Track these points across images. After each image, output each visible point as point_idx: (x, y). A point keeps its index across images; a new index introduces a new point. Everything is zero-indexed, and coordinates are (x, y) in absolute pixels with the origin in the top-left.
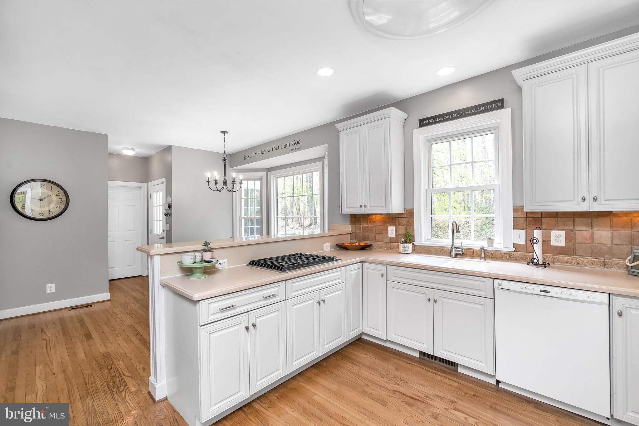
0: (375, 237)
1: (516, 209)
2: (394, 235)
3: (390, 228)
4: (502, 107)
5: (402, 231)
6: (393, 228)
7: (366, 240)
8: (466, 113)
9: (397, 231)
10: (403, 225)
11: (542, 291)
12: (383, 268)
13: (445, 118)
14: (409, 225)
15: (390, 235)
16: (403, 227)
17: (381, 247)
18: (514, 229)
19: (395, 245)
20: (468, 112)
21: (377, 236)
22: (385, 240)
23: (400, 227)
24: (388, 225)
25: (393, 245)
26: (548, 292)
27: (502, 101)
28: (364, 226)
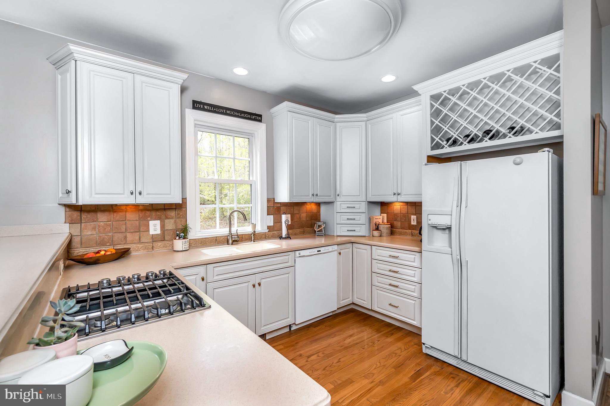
0: (126, 237)
1: (269, 200)
2: (158, 232)
3: (152, 223)
4: (260, 121)
5: (170, 225)
6: (158, 222)
7: (107, 244)
8: (237, 114)
9: (162, 227)
10: (172, 218)
11: (318, 251)
12: (201, 270)
13: (220, 110)
14: (179, 218)
15: (152, 232)
16: (172, 221)
17: (137, 251)
18: (267, 215)
19: (159, 244)
20: (239, 114)
21: (129, 237)
22: (143, 240)
23: (167, 221)
24: (149, 219)
25: (156, 244)
26: (320, 251)
27: (260, 116)
28: (101, 223)
